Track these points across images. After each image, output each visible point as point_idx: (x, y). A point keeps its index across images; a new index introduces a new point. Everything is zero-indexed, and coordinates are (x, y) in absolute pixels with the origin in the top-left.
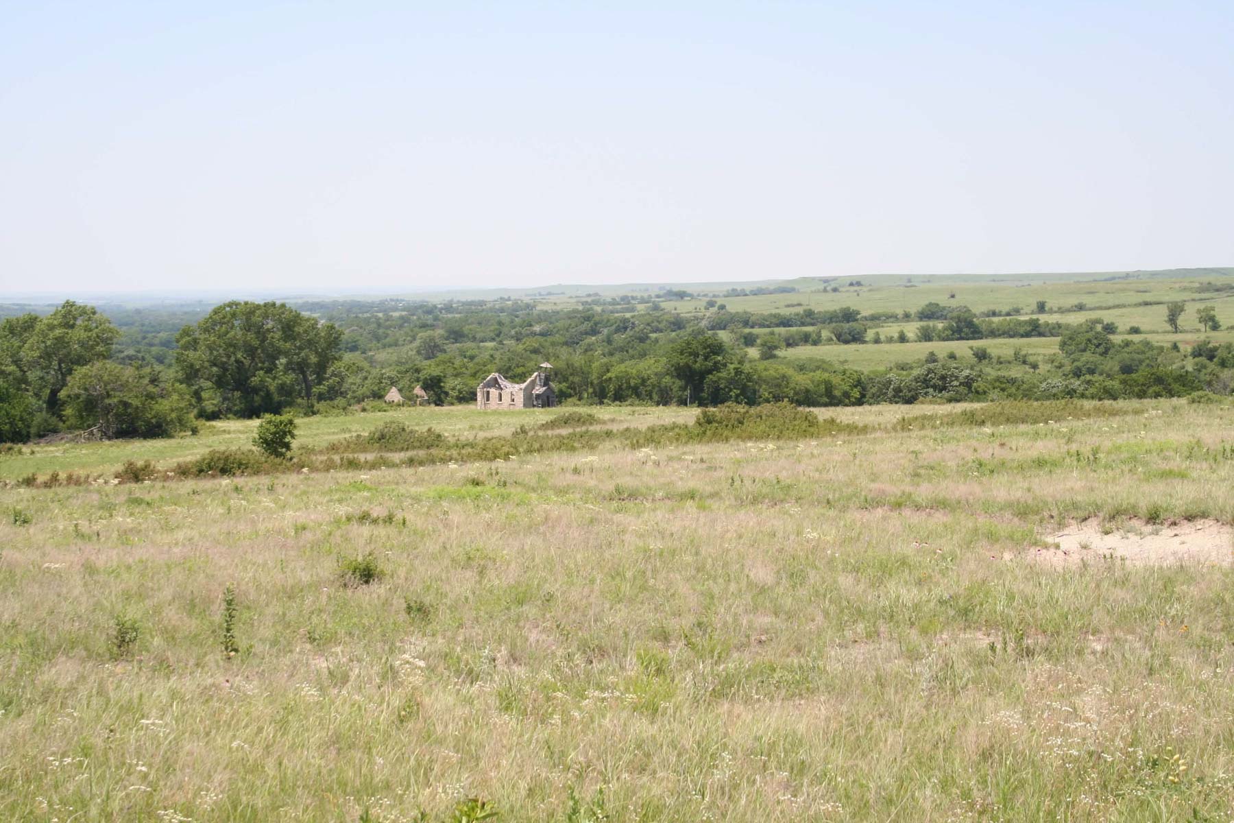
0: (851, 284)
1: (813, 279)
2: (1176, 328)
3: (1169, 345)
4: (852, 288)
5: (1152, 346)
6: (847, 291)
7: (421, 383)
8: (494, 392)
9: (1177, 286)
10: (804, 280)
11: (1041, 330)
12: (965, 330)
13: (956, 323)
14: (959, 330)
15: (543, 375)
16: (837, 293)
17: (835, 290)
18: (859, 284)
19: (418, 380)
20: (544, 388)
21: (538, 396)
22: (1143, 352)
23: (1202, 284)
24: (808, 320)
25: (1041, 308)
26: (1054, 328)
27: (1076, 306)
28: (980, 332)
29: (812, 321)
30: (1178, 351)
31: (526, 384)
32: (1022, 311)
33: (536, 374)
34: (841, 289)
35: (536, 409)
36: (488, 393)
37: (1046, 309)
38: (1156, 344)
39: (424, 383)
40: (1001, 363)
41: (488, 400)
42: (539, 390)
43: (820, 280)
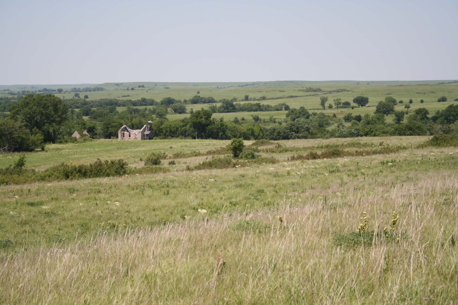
0: (139, 87)
1: (111, 84)
2: (324, 107)
3: (332, 115)
4: (140, 88)
5: (325, 115)
6: (138, 90)
7: (87, 130)
8: (126, 133)
9: (296, 89)
10: (107, 84)
11: (261, 108)
12: (230, 108)
13: (226, 105)
14: (227, 108)
15: (149, 126)
16: (134, 91)
17: (132, 89)
18: (143, 86)
19: (85, 128)
20: (149, 132)
21: (147, 135)
22: (323, 118)
23: (307, 88)
24: (144, 103)
25: (247, 98)
26: (267, 107)
27: (262, 98)
28: (236, 109)
29: (145, 104)
30: (336, 117)
31: (142, 130)
32: (237, 100)
33: (145, 125)
34: (135, 89)
35: (146, 140)
36: (124, 134)
37: (249, 98)
38: (326, 115)
39: (88, 130)
40: (265, 122)
41: (124, 136)
42: (147, 132)
43: (115, 84)
